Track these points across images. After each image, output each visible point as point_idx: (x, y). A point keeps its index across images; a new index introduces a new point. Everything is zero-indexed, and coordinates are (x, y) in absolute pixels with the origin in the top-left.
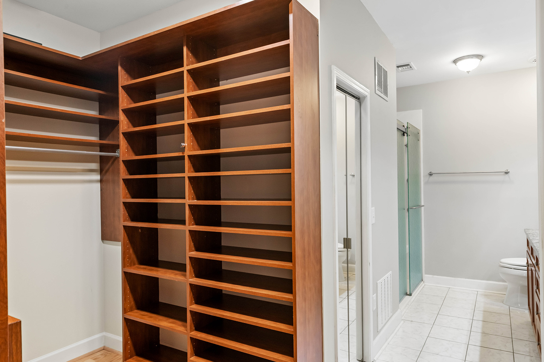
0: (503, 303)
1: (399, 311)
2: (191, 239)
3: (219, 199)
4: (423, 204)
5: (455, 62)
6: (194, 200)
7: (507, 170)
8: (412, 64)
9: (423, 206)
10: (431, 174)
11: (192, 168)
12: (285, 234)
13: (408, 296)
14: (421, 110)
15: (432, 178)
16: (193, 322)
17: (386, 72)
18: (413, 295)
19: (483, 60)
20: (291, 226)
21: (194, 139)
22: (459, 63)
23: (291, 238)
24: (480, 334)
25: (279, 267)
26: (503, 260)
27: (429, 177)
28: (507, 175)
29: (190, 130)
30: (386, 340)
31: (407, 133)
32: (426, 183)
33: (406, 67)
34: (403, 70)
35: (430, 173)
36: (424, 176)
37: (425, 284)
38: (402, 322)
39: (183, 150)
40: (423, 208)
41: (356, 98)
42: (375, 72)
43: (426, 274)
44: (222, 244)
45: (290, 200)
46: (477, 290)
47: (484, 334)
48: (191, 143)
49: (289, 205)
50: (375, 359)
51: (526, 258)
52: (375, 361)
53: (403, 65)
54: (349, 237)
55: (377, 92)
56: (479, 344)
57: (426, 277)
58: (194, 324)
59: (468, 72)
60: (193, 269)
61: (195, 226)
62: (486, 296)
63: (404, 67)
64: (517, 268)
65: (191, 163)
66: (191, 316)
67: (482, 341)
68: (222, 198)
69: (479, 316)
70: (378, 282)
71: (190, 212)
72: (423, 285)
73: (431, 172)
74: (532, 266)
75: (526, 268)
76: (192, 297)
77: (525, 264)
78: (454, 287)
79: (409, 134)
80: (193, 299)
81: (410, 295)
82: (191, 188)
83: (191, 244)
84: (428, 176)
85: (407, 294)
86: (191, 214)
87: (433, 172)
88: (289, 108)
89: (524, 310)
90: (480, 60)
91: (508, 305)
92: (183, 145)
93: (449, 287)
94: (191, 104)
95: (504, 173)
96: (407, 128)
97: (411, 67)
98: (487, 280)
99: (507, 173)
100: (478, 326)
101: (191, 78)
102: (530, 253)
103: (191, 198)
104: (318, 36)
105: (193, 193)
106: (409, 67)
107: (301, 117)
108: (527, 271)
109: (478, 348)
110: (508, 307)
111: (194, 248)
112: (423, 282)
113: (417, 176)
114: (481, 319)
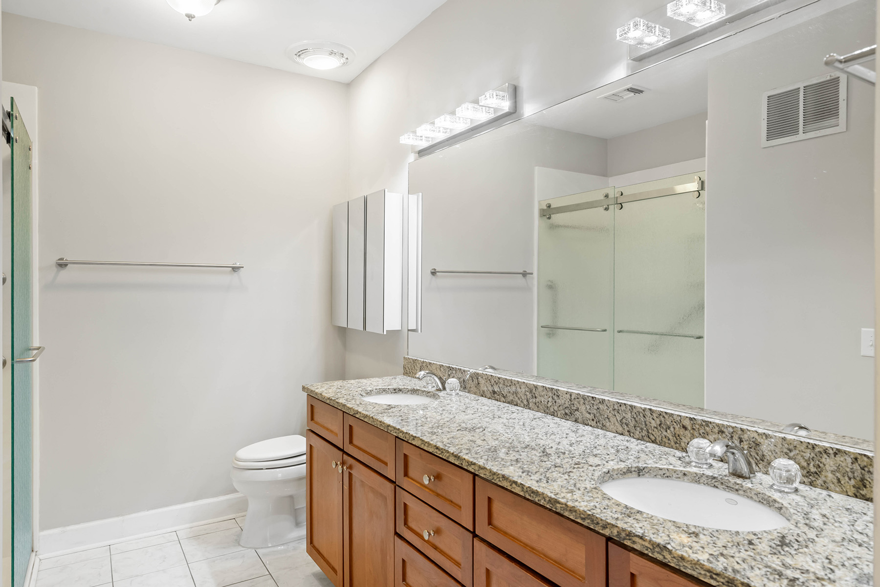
0: (239, 545)
4: (36, 343)
7: (237, 262)
9: (41, 349)
10: (62, 265)
14: (37, 86)
15: (65, 275)
27: (57, 272)
28: (235, 274)
32: (47, 288)
35: (59, 260)
36: (40, 269)
37: (41, 557)
43: (41, 529)
46: (176, 529)
57: (41, 537)
59: (190, 17)
64: (273, 464)
73: (62, 259)
78: (121, 540)
84: (55, 269)
87: (68, 258)
91: (252, 548)
93: (109, 543)
95: (231, 269)
96: (11, 114)
99: (235, 269)
102: (335, 439)
110: (254, 550)
112: (34, 554)
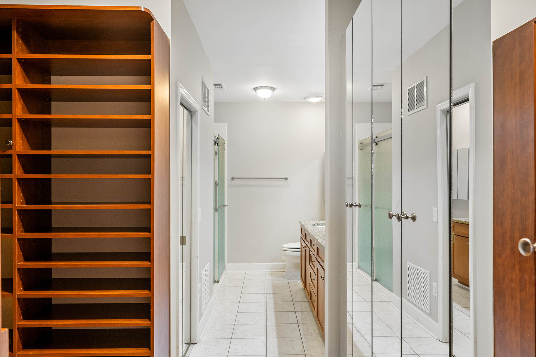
0: (284, 278)
1: (213, 295)
2: (19, 248)
3: (50, 203)
5: (255, 89)
6: (23, 204)
7: (286, 177)
8: (223, 85)
9: (227, 205)
10: (233, 179)
11: (22, 169)
12: (143, 235)
13: (217, 283)
14: (226, 124)
15: (234, 182)
16: (21, 339)
17: (208, 90)
18: (220, 281)
19: (274, 91)
20: (150, 227)
21: (24, 136)
22: (259, 91)
23: (150, 238)
24: (273, 303)
25: (136, 266)
26: (284, 246)
27: (232, 181)
28: (286, 181)
29: (19, 126)
30: (206, 322)
31: (217, 144)
32: (229, 186)
33: (218, 87)
34: (216, 88)
36: (227, 180)
37: (227, 271)
38: (216, 305)
39: (11, 147)
40: (226, 208)
41: (189, 111)
42: (202, 89)
43: (227, 263)
44: (53, 251)
45: (149, 203)
46: (265, 271)
47: (275, 302)
48: (20, 141)
49: (148, 208)
50: (200, 339)
51: (300, 243)
52: (200, 341)
53: (216, 84)
54: (184, 235)
55: (204, 108)
56: (273, 310)
57: (228, 265)
58: (21, 342)
59: (264, 99)
60: (21, 281)
61: (24, 234)
62: (272, 274)
63: (217, 86)
64: (293, 250)
65: (21, 164)
66: (19, 335)
67: (275, 308)
68: (52, 201)
69: (270, 290)
70: (202, 273)
71: (19, 219)
72: (226, 272)
73: (233, 177)
74: (306, 247)
75: (300, 249)
76: (20, 312)
77: (300, 247)
78: (249, 271)
79: (219, 144)
80: (21, 315)
81: (218, 282)
82: (21, 192)
83: (20, 253)
85: (215, 282)
86: (20, 220)
87: (235, 177)
88: (149, 118)
89: (297, 281)
90: (272, 92)
91: (287, 279)
92: (11, 143)
93: (246, 271)
94: (21, 97)
95: (284, 179)
96: (218, 138)
97: (222, 87)
98: (272, 262)
99: (286, 179)
100: (270, 297)
101: (21, 68)
102: (304, 238)
103: (20, 202)
104: (169, 54)
105: (22, 196)
106: (220, 87)
107: (159, 128)
108: (300, 252)
109: (273, 313)
111: (22, 257)
112: (225, 270)
113: (223, 180)
114: (271, 292)
